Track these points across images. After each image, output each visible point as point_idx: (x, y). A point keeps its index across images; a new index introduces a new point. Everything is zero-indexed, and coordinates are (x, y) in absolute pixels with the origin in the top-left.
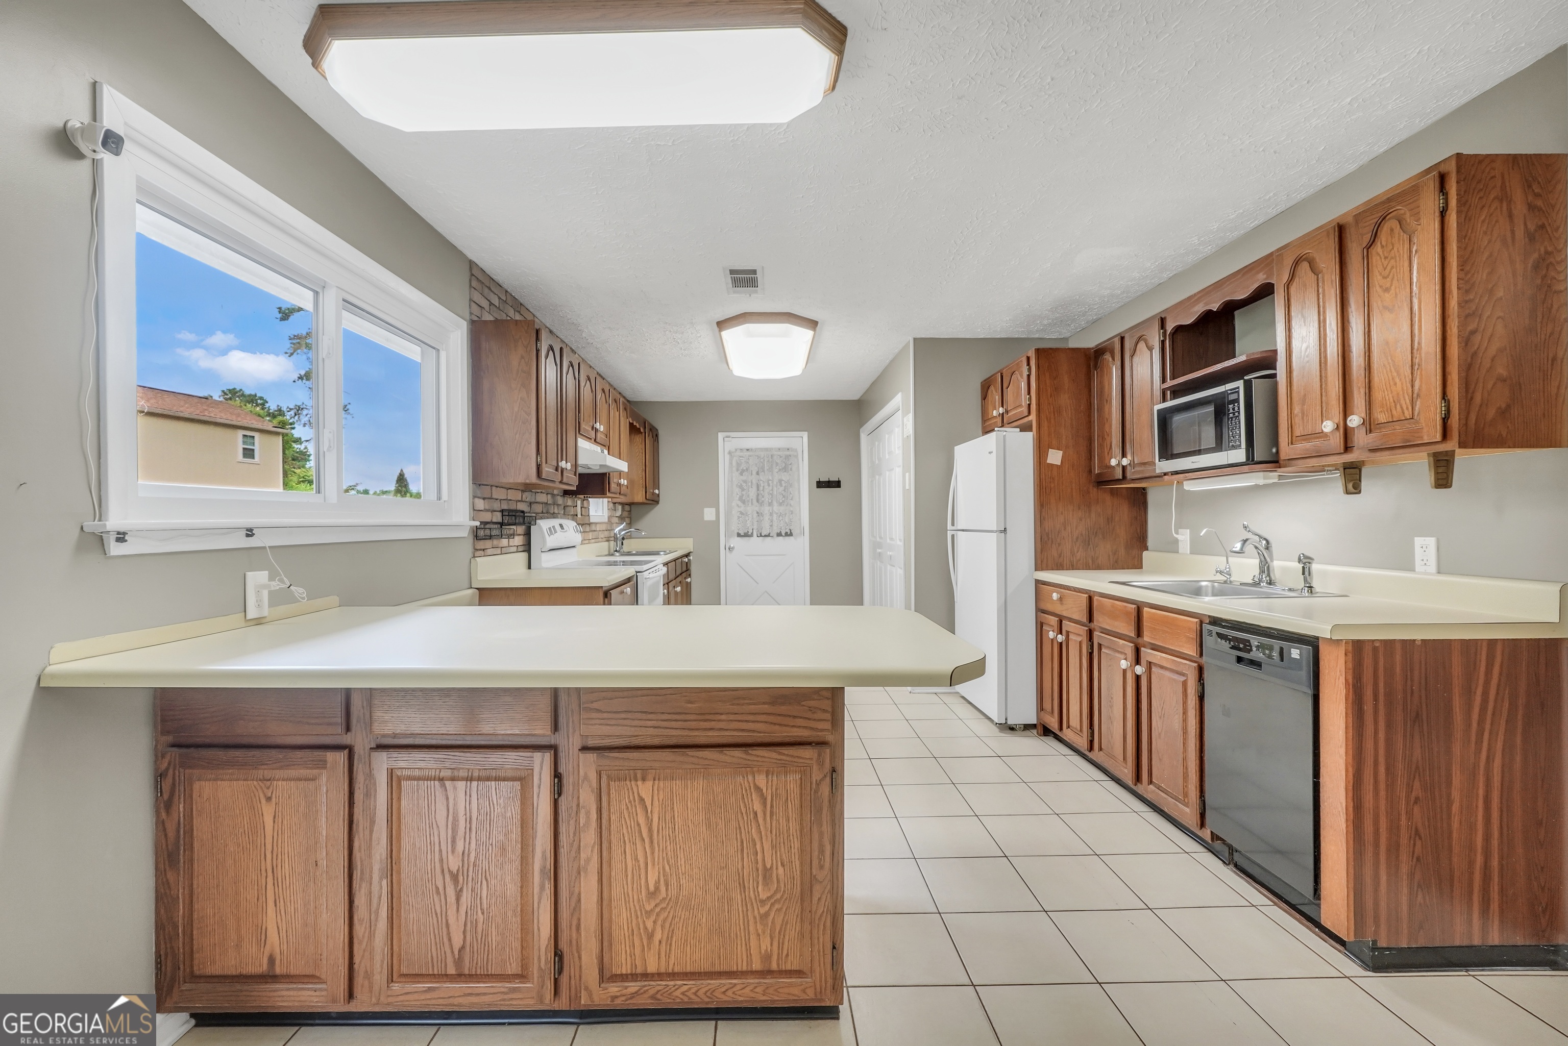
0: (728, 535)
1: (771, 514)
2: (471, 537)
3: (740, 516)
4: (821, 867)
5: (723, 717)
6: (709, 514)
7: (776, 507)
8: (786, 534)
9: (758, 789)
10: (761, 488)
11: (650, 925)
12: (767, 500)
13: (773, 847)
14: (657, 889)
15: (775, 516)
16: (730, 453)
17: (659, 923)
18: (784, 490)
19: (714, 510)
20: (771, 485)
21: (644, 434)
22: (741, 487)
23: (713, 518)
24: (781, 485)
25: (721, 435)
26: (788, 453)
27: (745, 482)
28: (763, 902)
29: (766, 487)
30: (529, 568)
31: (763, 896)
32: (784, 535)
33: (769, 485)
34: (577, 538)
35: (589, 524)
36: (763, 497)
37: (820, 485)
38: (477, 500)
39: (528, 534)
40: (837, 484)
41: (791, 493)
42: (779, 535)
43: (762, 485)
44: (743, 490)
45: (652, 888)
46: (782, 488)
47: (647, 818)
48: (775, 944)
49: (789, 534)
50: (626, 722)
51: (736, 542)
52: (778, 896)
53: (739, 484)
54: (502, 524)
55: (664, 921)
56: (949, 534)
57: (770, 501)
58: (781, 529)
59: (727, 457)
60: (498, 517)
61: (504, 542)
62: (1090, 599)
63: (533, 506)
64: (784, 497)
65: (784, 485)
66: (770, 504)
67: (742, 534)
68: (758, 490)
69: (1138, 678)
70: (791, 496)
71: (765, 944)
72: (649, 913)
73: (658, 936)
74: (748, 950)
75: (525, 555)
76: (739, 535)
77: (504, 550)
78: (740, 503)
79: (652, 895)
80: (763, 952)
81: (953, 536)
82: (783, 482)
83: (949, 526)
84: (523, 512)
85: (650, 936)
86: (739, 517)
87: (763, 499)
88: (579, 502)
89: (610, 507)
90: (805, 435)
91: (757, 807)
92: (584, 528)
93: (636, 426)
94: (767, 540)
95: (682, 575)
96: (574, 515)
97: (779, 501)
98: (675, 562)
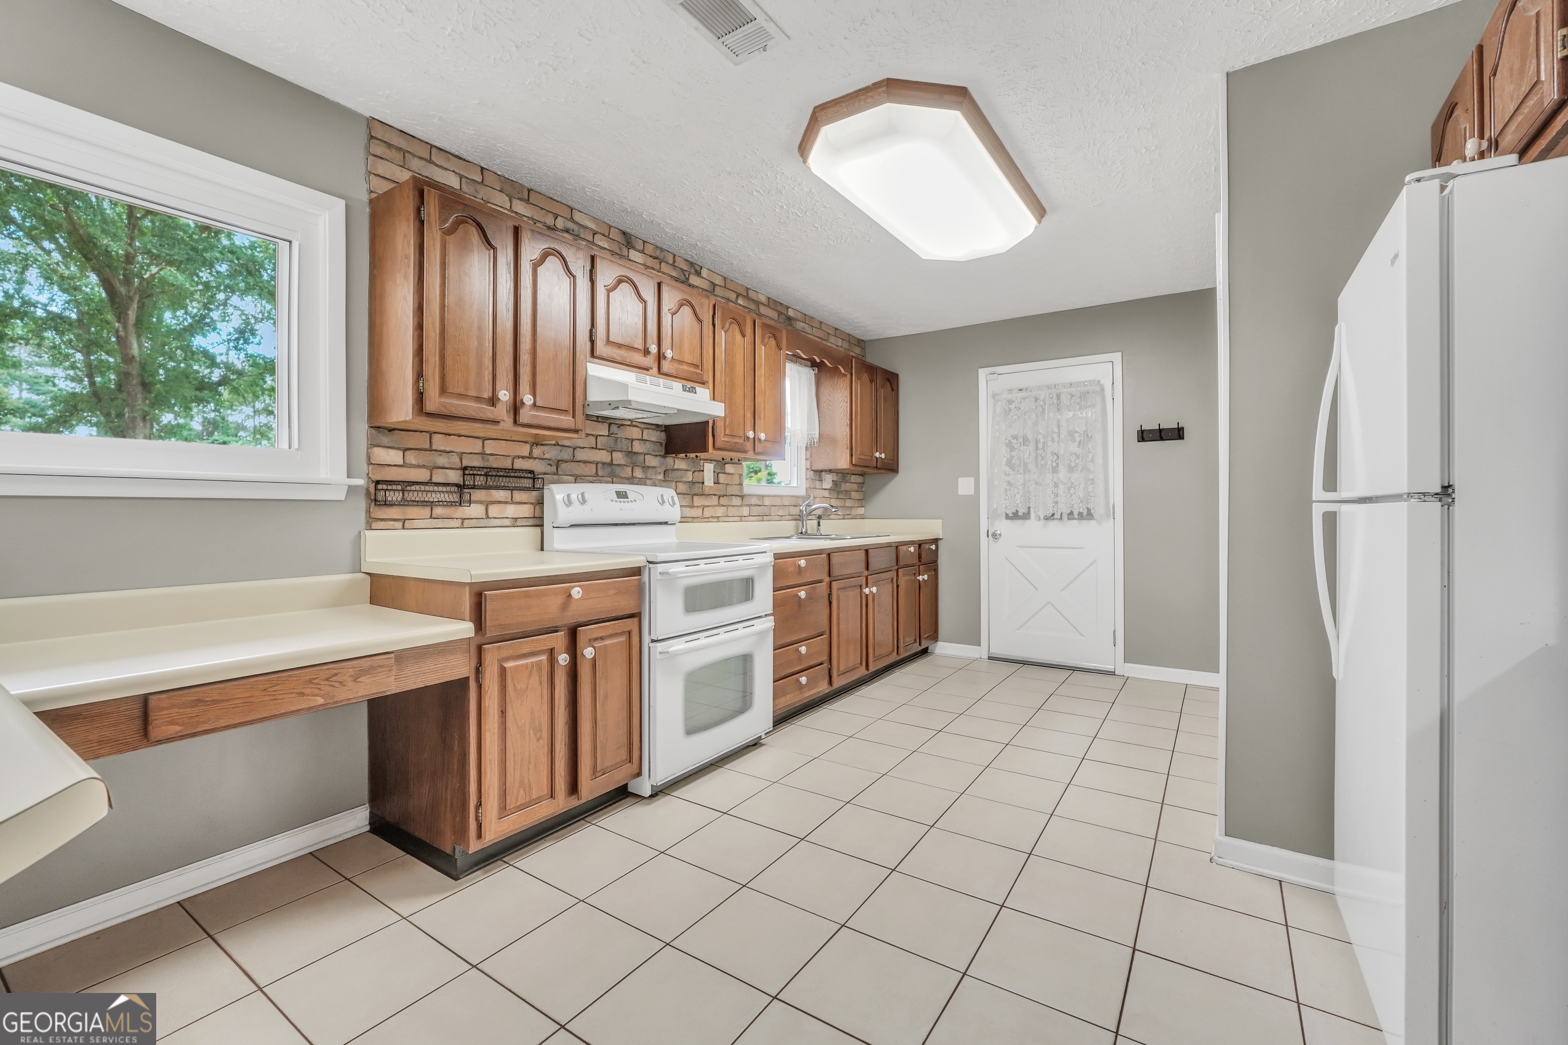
0: (992, 516)
1: (1056, 485)
2: (362, 503)
3: (1008, 488)
6: (965, 486)
7: (1063, 473)
8: (1081, 516)
10: (1040, 446)
12: (1050, 462)
15: (1061, 487)
16: (993, 397)
18: (1079, 448)
19: (972, 479)
20: (1056, 439)
21: (849, 376)
22: (1010, 446)
23: (972, 492)
24: (1073, 440)
25: (983, 373)
26: (1084, 390)
27: (1015, 437)
29: (1050, 443)
30: (540, 548)
32: (1076, 516)
33: (1053, 440)
34: (673, 512)
35: (742, 497)
36: (1043, 458)
37: (1144, 436)
38: (377, 450)
39: (540, 502)
40: (1178, 434)
41: (1090, 452)
42: (1071, 515)
43: (1042, 441)
44: (1012, 448)
46: (1076, 444)
49: (1088, 515)
51: (1003, 526)
53: (1007, 441)
54: (461, 487)
56: (1318, 512)
57: (1054, 465)
58: (1072, 507)
59: (991, 402)
60: (454, 477)
61: (475, 510)
63: (563, 466)
64: (1078, 457)
65: (1078, 439)
66: (1055, 470)
67: (1011, 515)
68: (1037, 449)
70: (1091, 455)
75: (534, 531)
76: (1007, 517)
77: (466, 523)
78: (1007, 469)
82: (1076, 435)
83: (1318, 491)
84: (531, 472)
86: (1006, 491)
87: (1043, 462)
88: (709, 468)
89: (808, 477)
90: (1117, 357)
92: (723, 501)
93: (822, 362)
94: (1053, 524)
95: (897, 570)
96: (693, 483)
97: (1069, 465)
98: (867, 551)
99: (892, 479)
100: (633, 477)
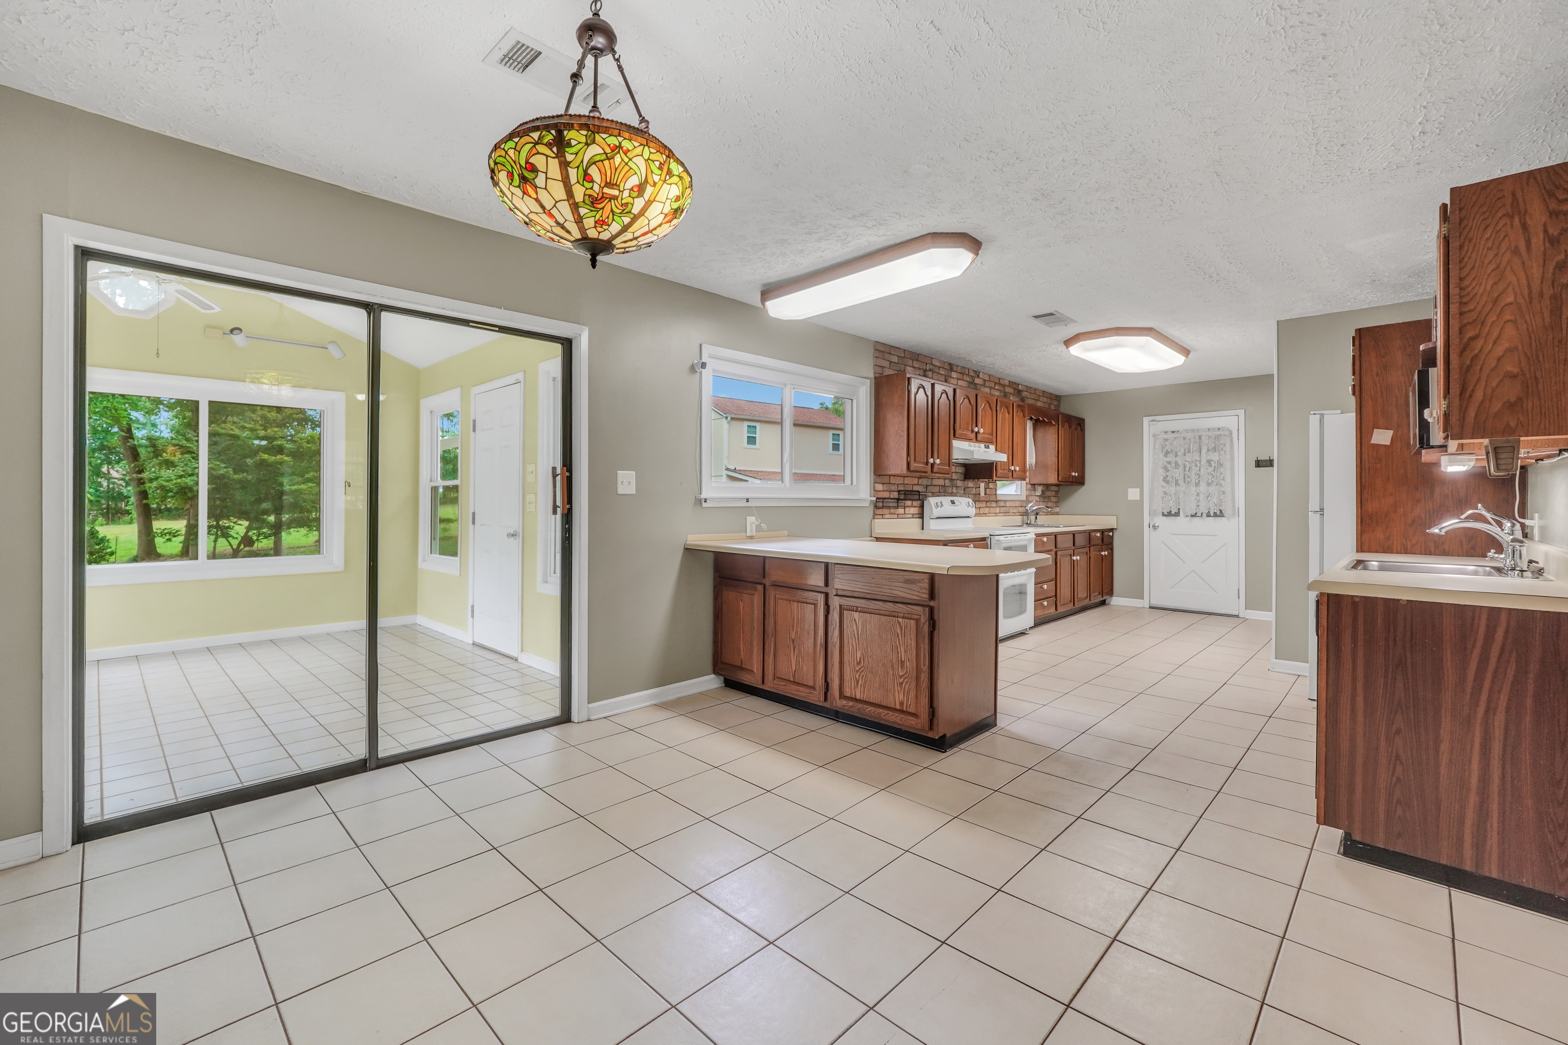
0: (1152, 514)
1: (1198, 495)
2: (872, 508)
3: (1164, 496)
4: (924, 665)
6: (1133, 494)
7: (1203, 486)
8: (1215, 515)
9: (899, 622)
10: (1187, 469)
11: (857, 677)
12: (1194, 480)
13: (905, 651)
14: (860, 661)
15: (1202, 496)
16: (1154, 436)
17: (861, 677)
18: (1214, 471)
19: (1138, 490)
20: (1198, 465)
21: (1057, 426)
22: (1166, 468)
23: (1138, 498)
24: (1210, 466)
25: (1146, 420)
26: (1218, 433)
27: (1169, 463)
28: (901, 677)
29: (1194, 468)
30: (923, 529)
31: (901, 674)
32: (1212, 515)
33: (1196, 466)
34: (972, 511)
35: (996, 502)
36: (1189, 477)
37: (1256, 464)
38: (876, 485)
39: (922, 506)
41: (1221, 473)
42: (1208, 515)
43: (1188, 466)
44: (1167, 470)
45: (858, 660)
46: (1212, 469)
47: (857, 629)
48: (905, 698)
49: (1220, 514)
51: (1160, 521)
52: (907, 675)
53: (1163, 466)
54: (898, 499)
55: (863, 676)
57: (1197, 481)
58: (1209, 509)
59: (1152, 439)
60: (895, 495)
61: (901, 511)
63: (929, 488)
64: (1213, 477)
65: (1213, 465)
66: (1197, 484)
67: (1166, 513)
68: (1185, 470)
70: (1222, 476)
71: (901, 696)
72: (857, 671)
73: (860, 683)
74: (894, 698)
75: (920, 520)
76: (1163, 515)
77: (900, 516)
78: (1164, 484)
79: (859, 663)
80: (901, 701)
82: (1212, 462)
84: (918, 492)
85: (858, 682)
86: (1163, 498)
87: (1189, 480)
88: (982, 485)
90: (1241, 413)
91: (899, 631)
92: (988, 504)
93: (1044, 420)
94: (1195, 519)
95: (1090, 547)
96: (975, 494)
97: (1208, 481)
98: (1074, 535)
99: (1079, 489)
100: (952, 492)
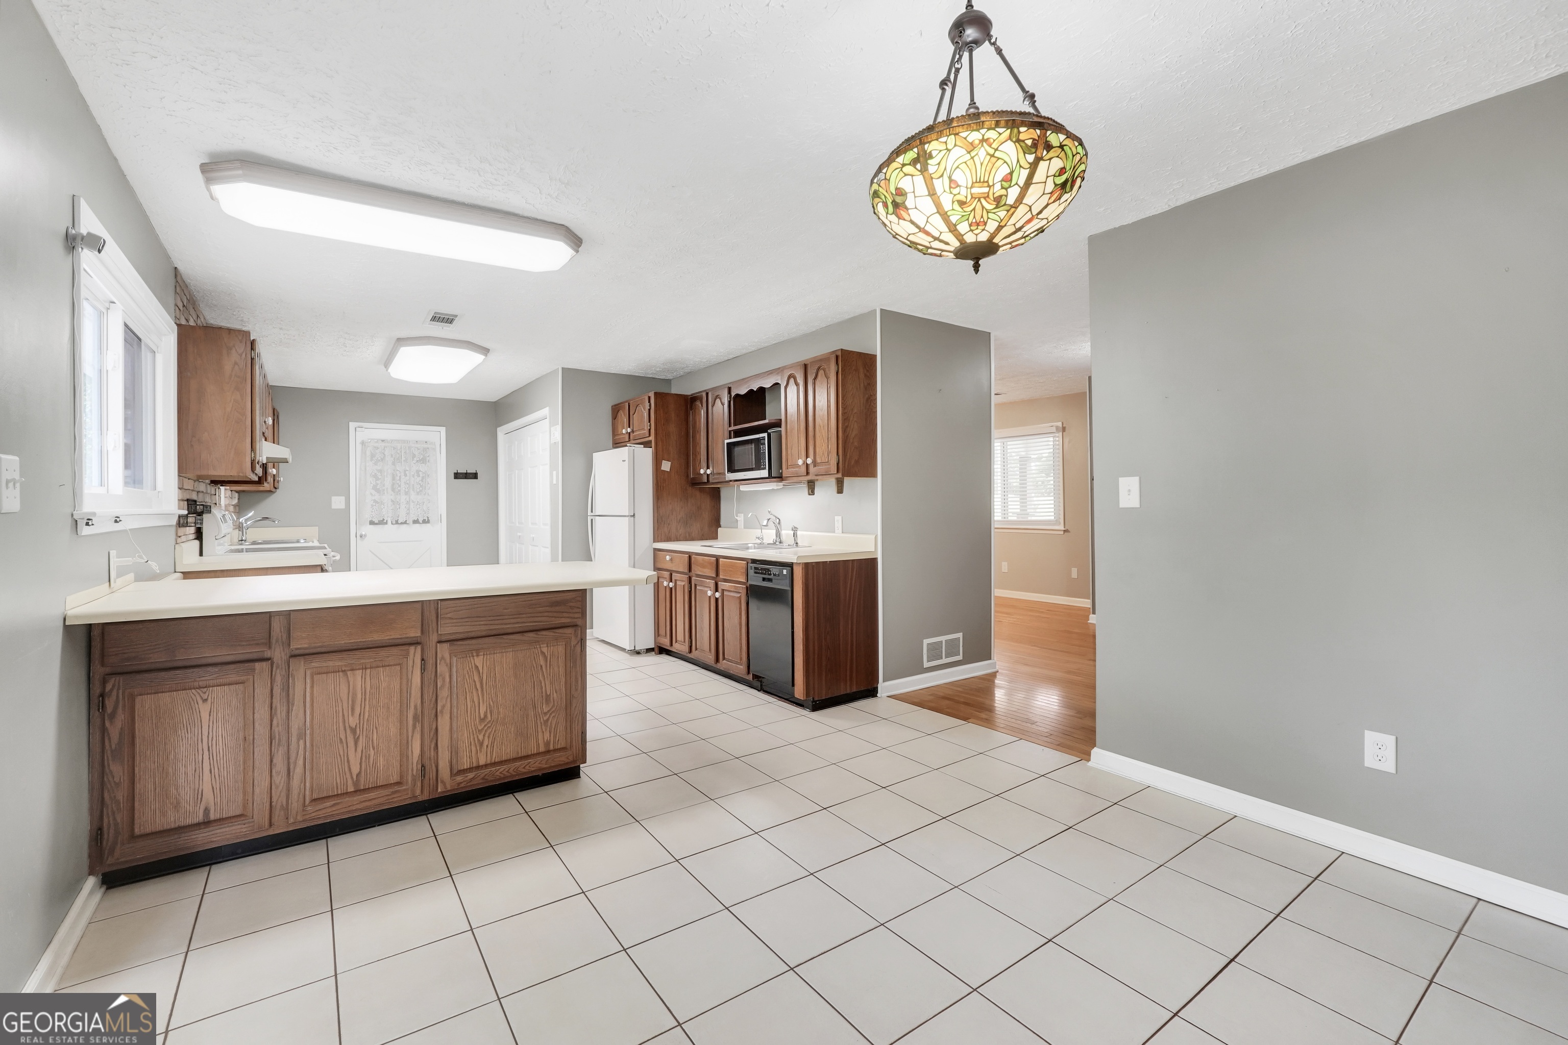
0: (360, 524)
1: (408, 503)
2: (177, 525)
3: (374, 504)
4: (576, 690)
5: (524, 616)
6: (338, 503)
7: (413, 497)
8: (424, 522)
9: (543, 653)
10: (397, 478)
11: (481, 737)
12: (404, 489)
13: (551, 683)
14: (486, 716)
15: (412, 505)
16: (363, 443)
17: (487, 735)
18: (422, 481)
19: (343, 498)
20: (408, 475)
22: (375, 476)
23: (342, 506)
24: (419, 476)
25: (352, 425)
26: (426, 446)
27: (379, 472)
28: (545, 714)
29: (403, 477)
30: (201, 554)
31: (545, 710)
32: (421, 522)
33: (406, 475)
36: (400, 486)
37: (457, 476)
38: (178, 490)
40: (475, 476)
41: (428, 484)
42: (416, 522)
43: (399, 475)
44: (377, 479)
45: (482, 716)
46: (420, 478)
47: (480, 676)
48: (552, 735)
49: (426, 521)
50: (467, 624)
51: (368, 529)
52: (554, 709)
53: (373, 474)
55: (490, 734)
56: (589, 519)
58: (418, 516)
59: (359, 447)
60: (186, 506)
61: (190, 531)
62: (690, 557)
64: (421, 486)
65: (421, 475)
66: (407, 494)
67: (376, 522)
68: (394, 480)
69: (717, 599)
70: (428, 486)
71: (547, 736)
72: (480, 731)
73: (486, 743)
74: (537, 741)
75: (197, 542)
76: (372, 523)
77: (190, 538)
78: (373, 492)
79: (482, 720)
80: (545, 741)
81: (592, 520)
82: (420, 473)
83: (589, 513)
84: (195, 501)
85: (481, 744)
86: (372, 506)
87: (399, 488)
89: (227, 495)
90: (443, 430)
91: (542, 662)
94: (417, 525)
97: (405, 491)
99: (270, 496)
